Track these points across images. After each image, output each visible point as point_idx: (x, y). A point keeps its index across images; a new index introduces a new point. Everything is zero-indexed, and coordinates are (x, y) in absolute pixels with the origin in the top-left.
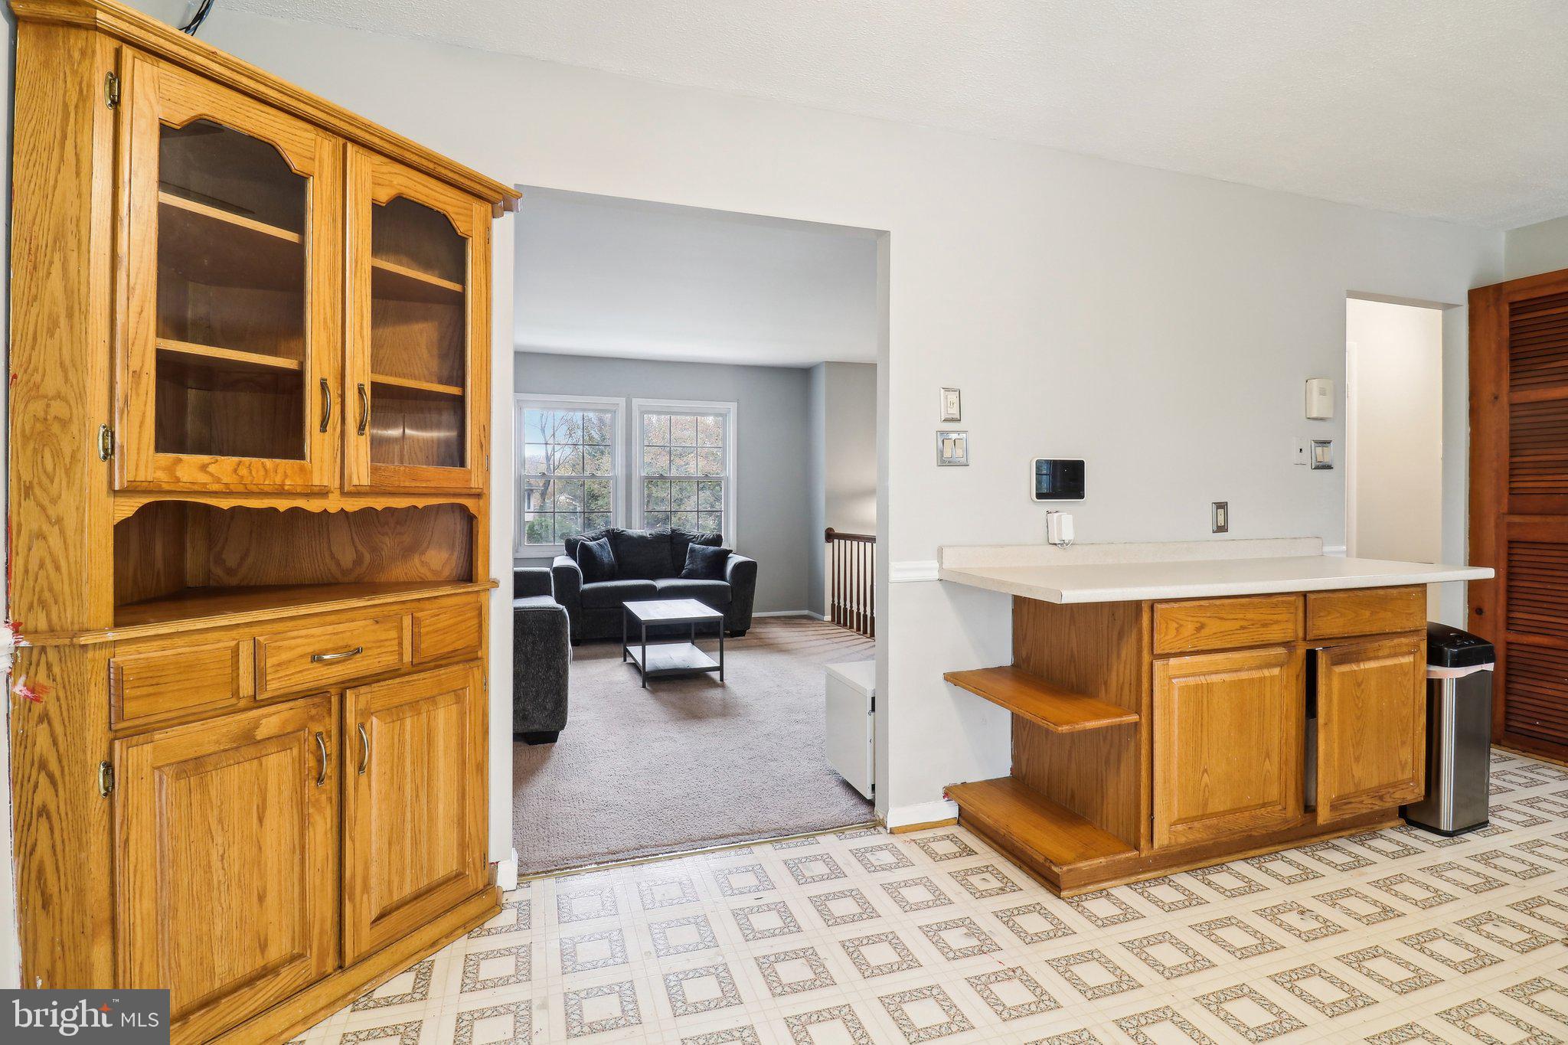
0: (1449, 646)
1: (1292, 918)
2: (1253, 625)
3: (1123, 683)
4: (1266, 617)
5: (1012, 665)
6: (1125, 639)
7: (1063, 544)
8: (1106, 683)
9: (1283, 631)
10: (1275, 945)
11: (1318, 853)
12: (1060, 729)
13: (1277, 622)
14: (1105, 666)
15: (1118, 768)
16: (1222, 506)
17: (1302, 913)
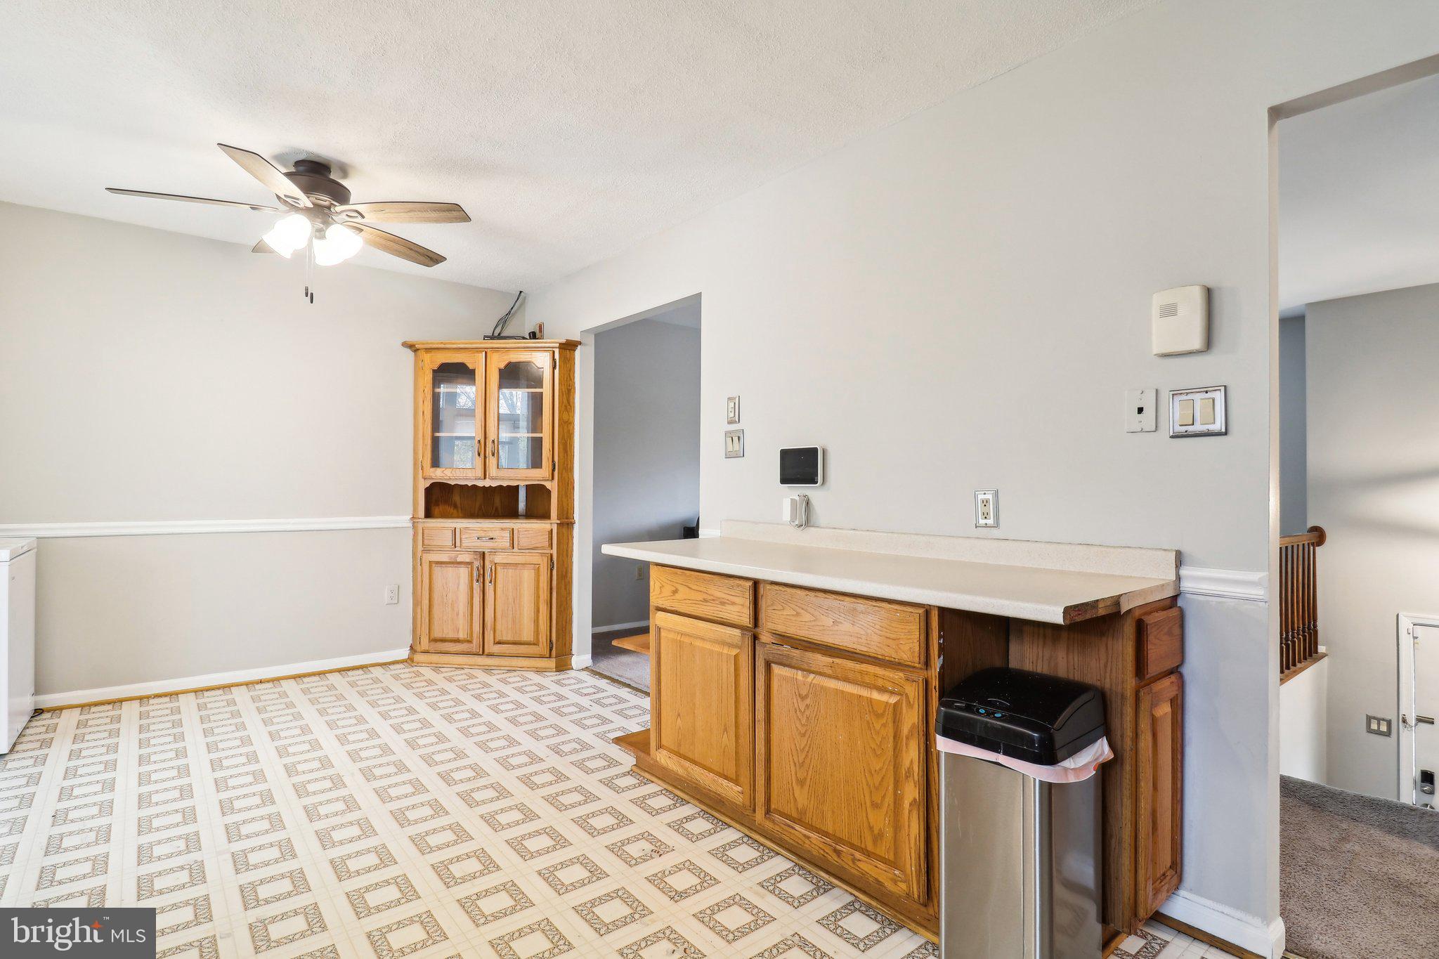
2: (713, 600)
4: (724, 596)
9: (739, 614)
13: (733, 603)
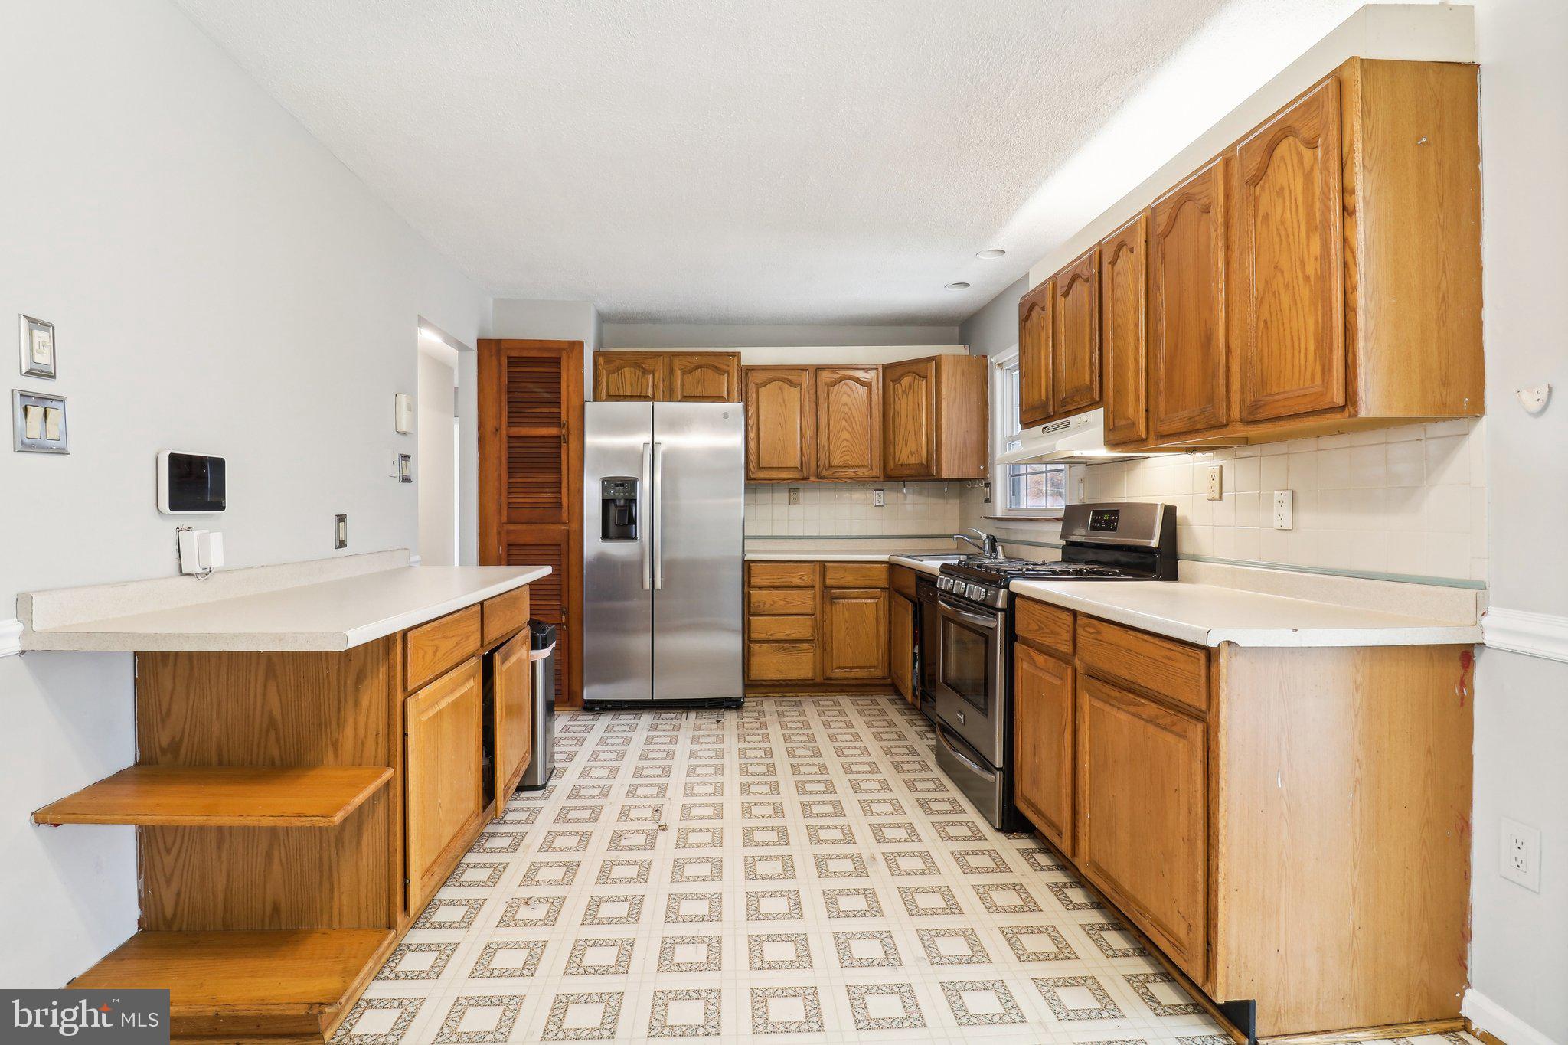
0: (540, 633)
1: (524, 914)
3: (365, 737)
5: (136, 764)
6: (367, 682)
7: (206, 573)
8: (335, 745)
10: (540, 944)
11: (485, 846)
12: (336, 819)
14: (334, 723)
15: (359, 843)
16: (342, 518)
17: (527, 904)
